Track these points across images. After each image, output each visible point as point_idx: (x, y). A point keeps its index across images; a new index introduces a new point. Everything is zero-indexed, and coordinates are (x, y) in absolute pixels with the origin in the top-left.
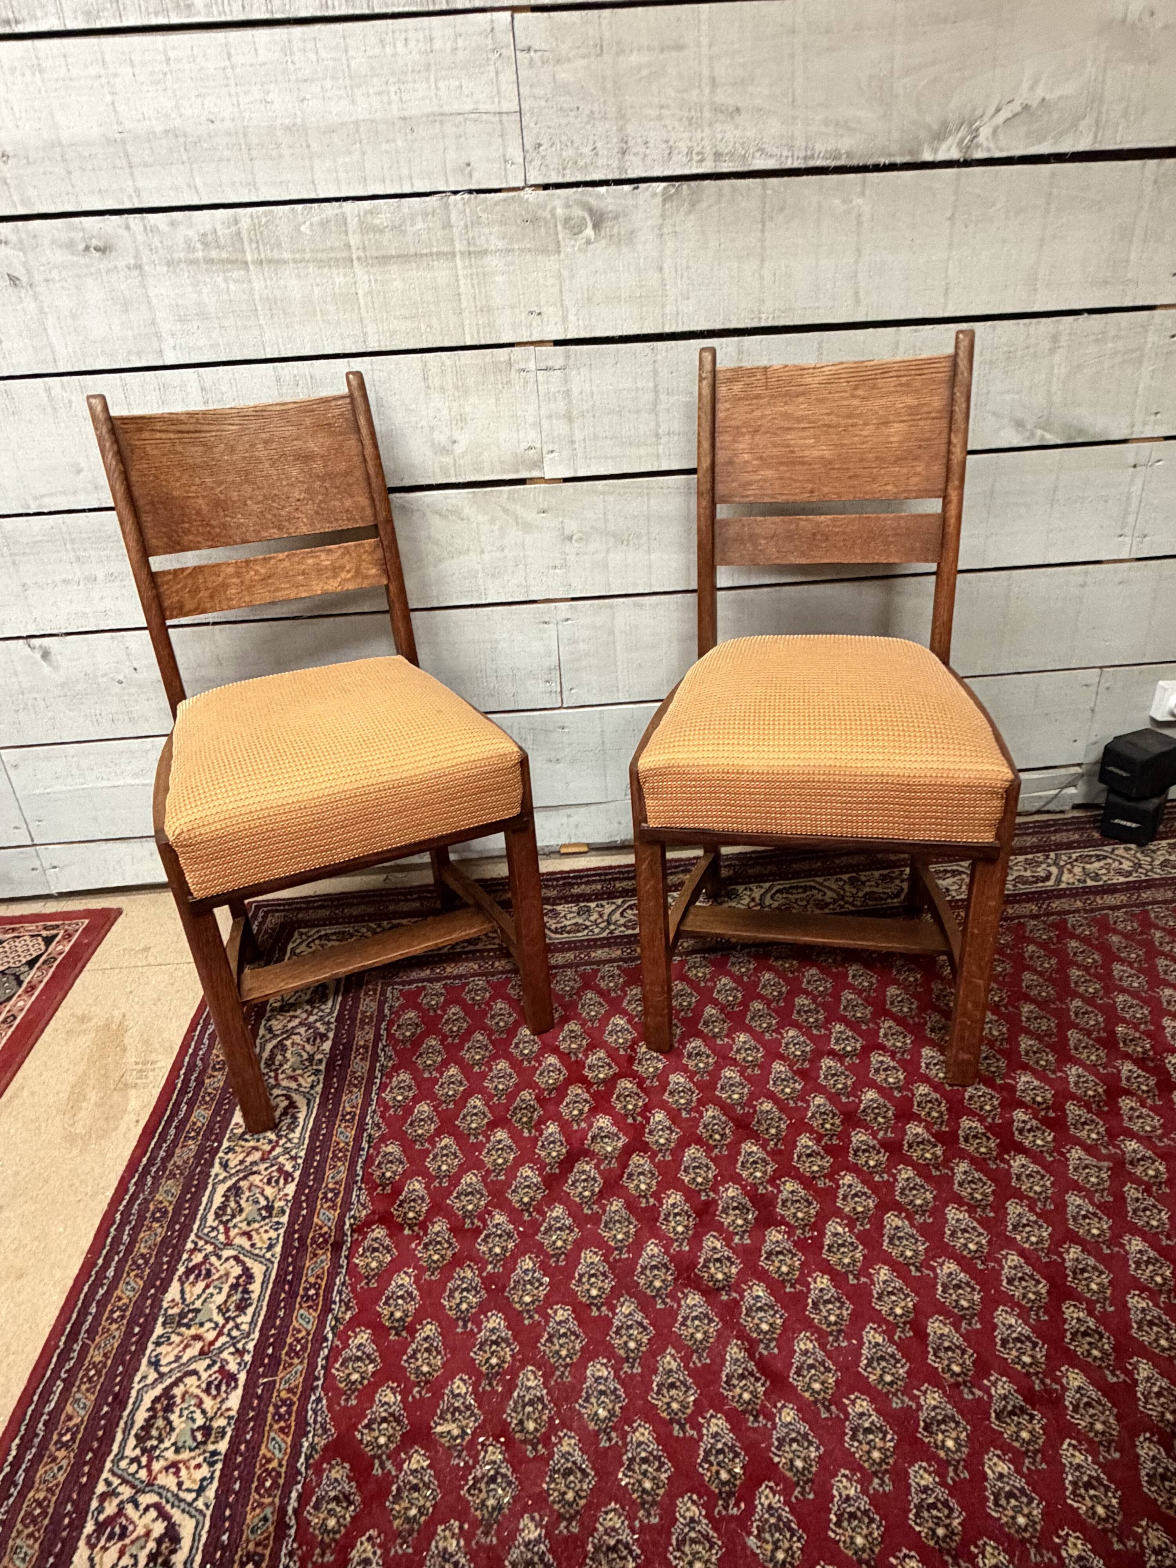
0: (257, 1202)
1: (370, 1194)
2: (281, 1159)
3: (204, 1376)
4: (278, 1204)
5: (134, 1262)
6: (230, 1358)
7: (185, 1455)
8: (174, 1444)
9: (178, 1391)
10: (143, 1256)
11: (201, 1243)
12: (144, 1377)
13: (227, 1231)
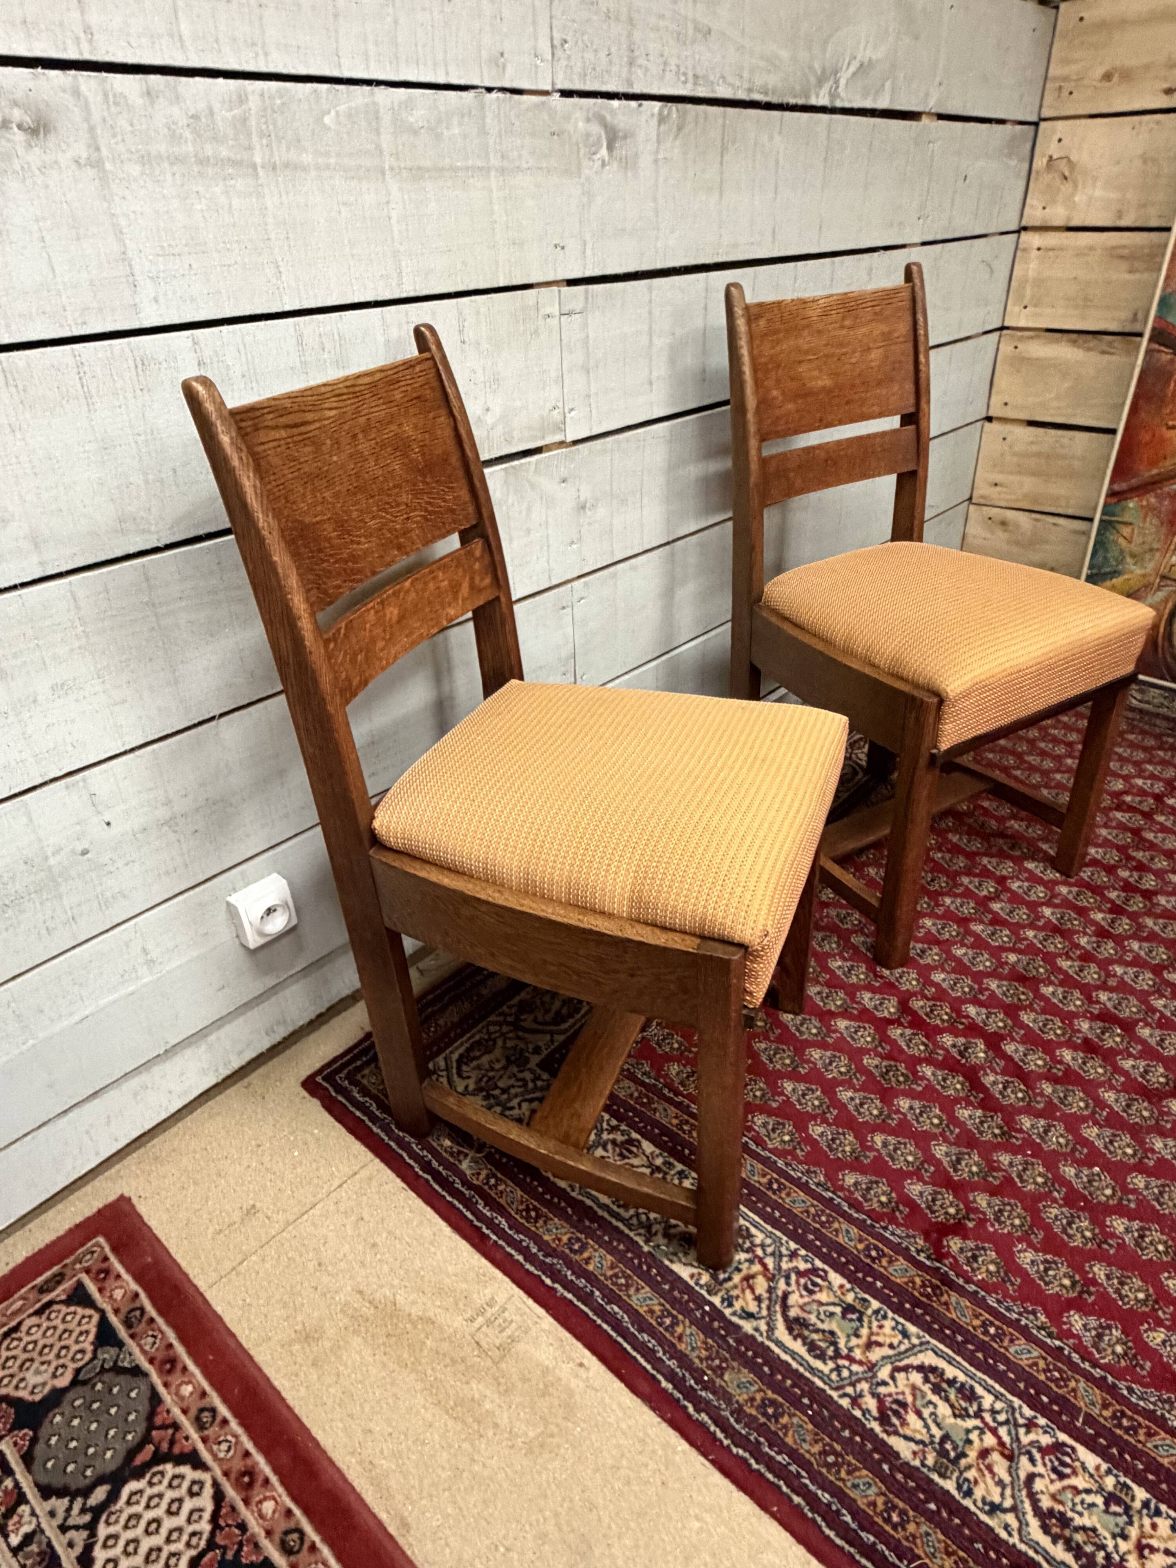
0: (832, 1314)
1: (898, 1225)
2: (785, 1266)
3: (1040, 1469)
4: (850, 1298)
5: (828, 1466)
6: (1032, 1437)
7: (1133, 1532)
8: (1114, 1536)
9: (1046, 1503)
10: (824, 1453)
11: (849, 1390)
12: (1006, 1527)
13: (852, 1360)
